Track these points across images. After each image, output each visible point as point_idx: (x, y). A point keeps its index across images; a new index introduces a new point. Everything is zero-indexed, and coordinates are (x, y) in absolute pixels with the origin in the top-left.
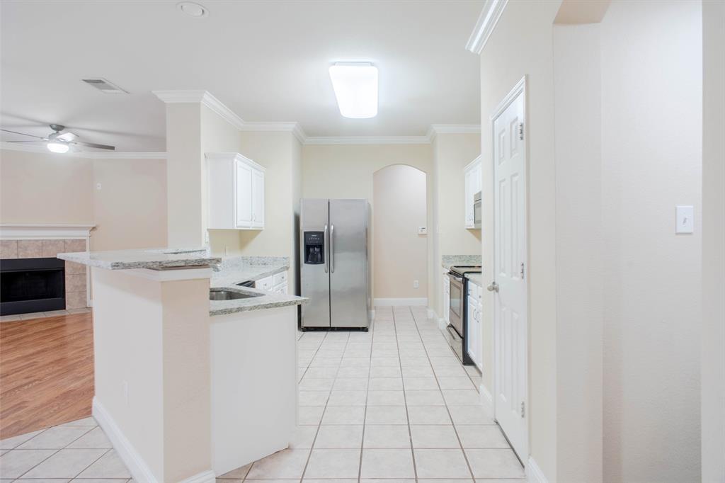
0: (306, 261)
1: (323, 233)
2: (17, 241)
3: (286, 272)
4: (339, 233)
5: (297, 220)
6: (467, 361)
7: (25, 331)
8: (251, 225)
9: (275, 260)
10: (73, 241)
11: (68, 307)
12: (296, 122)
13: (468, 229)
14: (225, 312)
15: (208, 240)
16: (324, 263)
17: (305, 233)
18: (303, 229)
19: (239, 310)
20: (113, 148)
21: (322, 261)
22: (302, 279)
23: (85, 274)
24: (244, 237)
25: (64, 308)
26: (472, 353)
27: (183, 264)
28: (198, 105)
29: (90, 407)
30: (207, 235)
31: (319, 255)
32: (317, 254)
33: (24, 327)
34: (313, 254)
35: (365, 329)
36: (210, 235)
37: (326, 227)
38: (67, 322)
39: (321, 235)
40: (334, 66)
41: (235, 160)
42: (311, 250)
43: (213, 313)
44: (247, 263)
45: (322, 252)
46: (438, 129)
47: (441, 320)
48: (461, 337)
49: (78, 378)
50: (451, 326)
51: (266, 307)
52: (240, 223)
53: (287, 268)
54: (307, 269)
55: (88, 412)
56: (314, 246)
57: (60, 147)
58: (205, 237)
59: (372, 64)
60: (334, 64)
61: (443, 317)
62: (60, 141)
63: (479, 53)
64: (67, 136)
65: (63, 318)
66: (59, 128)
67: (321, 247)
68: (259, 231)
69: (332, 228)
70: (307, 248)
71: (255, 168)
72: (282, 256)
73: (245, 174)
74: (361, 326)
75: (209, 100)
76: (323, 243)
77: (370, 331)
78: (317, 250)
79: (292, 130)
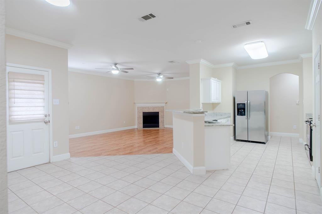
0: (238, 115)
1: (245, 104)
2: (148, 107)
3: (229, 118)
4: (252, 104)
5: (234, 99)
7: (151, 132)
8: (216, 101)
9: (225, 114)
10: (161, 107)
11: (160, 127)
12: (233, 63)
14: (208, 126)
15: (202, 107)
17: (237, 104)
18: (236, 103)
19: (212, 126)
20: (173, 78)
21: (244, 115)
22: (236, 121)
23: (164, 117)
24: (214, 105)
25: (159, 127)
27: (198, 112)
28: (199, 63)
29: (172, 151)
30: (202, 105)
31: (243, 112)
33: (151, 131)
34: (240, 112)
35: (264, 143)
36: (203, 105)
37: (246, 102)
38: (160, 131)
40: (246, 45)
41: (211, 80)
42: (240, 110)
43: (205, 126)
44: (215, 114)
46: (303, 56)
48: (309, 149)
49: (167, 145)
50: (307, 145)
51: (220, 126)
52: (213, 101)
54: (238, 117)
55: (172, 152)
56: (241, 109)
57: (159, 80)
58: (201, 105)
59: (262, 42)
60: (246, 44)
62: (160, 78)
63: (312, 30)
64: (162, 76)
65: (158, 130)
66: (159, 74)
67: (244, 109)
68: (219, 103)
69: (249, 102)
70: (238, 109)
71: (218, 81)
72: (228, 112)
73: (215, 84)
74: (262, 141)
75: (203, 62)
76: (245, 108)
77: (267, 144)
78: (242, 110)
79: (232, 66)
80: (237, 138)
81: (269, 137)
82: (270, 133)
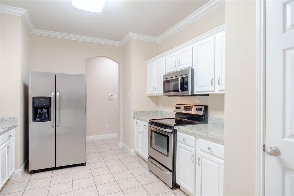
0: (34, 119)
1: (50, 98)
4: (64, 98)
5: (26, 89)
6: (175, 186)
13: (147, 96)
16: (51, 120)
17: (34, 98)
18: (31, 96)
21: (49, 119)
22: (30, 133)
26: (178, 181)
31: (47, 115)
32: (45, 114)
35: (83, 164)
37: (53, 94)
42: (39, 111)
45: (49, 112)
46: (133, 36)
47: (132, 150)
48: (171, 171)
53: (15, 127)
54: (33, 126)
56: (41, 108)
67: (48, 108)
69: (58, 94)
70: (35, 109)
72: (9, 117)
74: (80, 163)
76: (50, 105)
78: (44, 110)
79: (21, 16)
80: (31, 168)
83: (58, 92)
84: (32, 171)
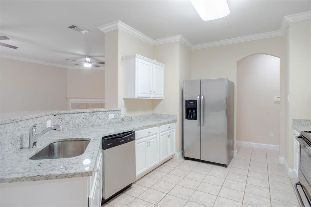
0: (186, 118)
1: (196, 101)
2: (86, 103)
3: (174, 123)
4: (207, 101)
9: (169, 116)
12: (181, 35)
17: (186, 101)
18: (185, 98)
21: (196, 118)
22: (184, 128)
30: (123, 102)
31: (194, 115)
34: (191, 114)
35: (225, 166)
36: (125, 102)
37: (198, 97)
39: (196, 102)
41: (136, 59)
42: (190, 111)
44: (155, 117)
45: (196, 113)
50: (299, 184)
52: (139, 95)
53: (176, 121)
54: (186, 122)
56: (192, 109)
57: (88, 65)
61: (293, 168)
67: (196, 109)
68: (162, 99)
69: (202, 97)
70: (187, 110)
72: (173, 114)
74: (222, 163)
75: (122, 26)
76: (197, 107)
77: (229, 167)
78: (193, 111)
79: (179, 40)
81: (235, 152)
82: (236, 142)
83: (202, 96)
84: (185, 157)
